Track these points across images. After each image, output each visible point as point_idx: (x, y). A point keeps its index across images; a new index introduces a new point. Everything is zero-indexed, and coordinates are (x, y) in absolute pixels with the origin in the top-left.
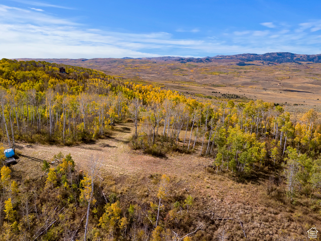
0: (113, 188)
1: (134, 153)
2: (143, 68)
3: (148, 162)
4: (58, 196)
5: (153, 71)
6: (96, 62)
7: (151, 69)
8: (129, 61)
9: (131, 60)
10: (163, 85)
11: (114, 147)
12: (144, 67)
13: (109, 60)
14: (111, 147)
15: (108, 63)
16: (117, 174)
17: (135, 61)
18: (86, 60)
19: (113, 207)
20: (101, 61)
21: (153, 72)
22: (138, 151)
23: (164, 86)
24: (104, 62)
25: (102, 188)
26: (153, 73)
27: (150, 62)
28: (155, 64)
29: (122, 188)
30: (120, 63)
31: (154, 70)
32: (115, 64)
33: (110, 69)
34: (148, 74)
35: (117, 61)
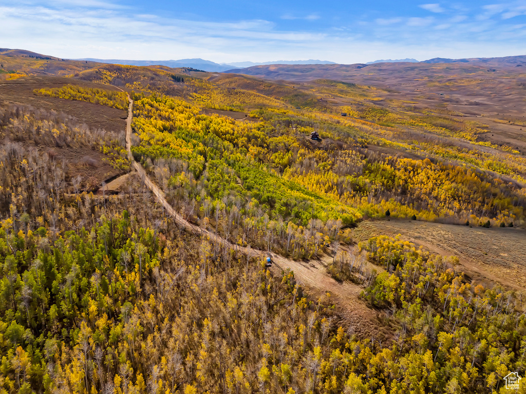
0: (307, 292)
1: (327, 275)
2: (463, 83)
3: (331, 283)
4: (286, 288)
5: (482, 89)
6: (380, 70)
7: (478, 86)
8: (439, 68)
9: (445, 66)
10: (487, 128)
11: (317, 268)
12: (467, 81)
13: (402, 66)
14: (315, 267)
15: (400, 72)
16: (312, 286)
17: (452, 68)
18: (364, 65)
19: (304, 299)
20: (389, 67)
21: (482, 92)
22: (329, 275)
23: (486, 131)
24: (393, 70)
25: (303, 290)
26: (481, 95)
27: (482, 70)
28: (492, 74)
29: (311, 293)
30: (421, 71)
31: (486, 88)
32: (412, 74)
33: (401, 84)
34: (469, 95)
35: (416, 68)
